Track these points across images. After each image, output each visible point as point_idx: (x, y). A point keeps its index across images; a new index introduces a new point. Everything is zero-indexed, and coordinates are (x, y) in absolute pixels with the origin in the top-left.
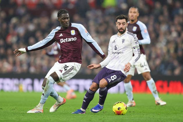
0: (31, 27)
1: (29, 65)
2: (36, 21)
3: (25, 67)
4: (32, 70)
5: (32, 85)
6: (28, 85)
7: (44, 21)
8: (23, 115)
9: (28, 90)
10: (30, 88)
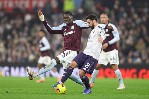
0: (9, 27)
1: (7, 56)
2: (12, 22)
3: (4, 58)
4: (9, 60)
5: (10, 71)
6: (6, 71)
7: (19, 22)
8: (2, 95)
9: (6, 75)
10: (8, 74)
